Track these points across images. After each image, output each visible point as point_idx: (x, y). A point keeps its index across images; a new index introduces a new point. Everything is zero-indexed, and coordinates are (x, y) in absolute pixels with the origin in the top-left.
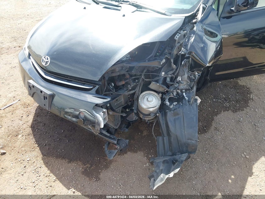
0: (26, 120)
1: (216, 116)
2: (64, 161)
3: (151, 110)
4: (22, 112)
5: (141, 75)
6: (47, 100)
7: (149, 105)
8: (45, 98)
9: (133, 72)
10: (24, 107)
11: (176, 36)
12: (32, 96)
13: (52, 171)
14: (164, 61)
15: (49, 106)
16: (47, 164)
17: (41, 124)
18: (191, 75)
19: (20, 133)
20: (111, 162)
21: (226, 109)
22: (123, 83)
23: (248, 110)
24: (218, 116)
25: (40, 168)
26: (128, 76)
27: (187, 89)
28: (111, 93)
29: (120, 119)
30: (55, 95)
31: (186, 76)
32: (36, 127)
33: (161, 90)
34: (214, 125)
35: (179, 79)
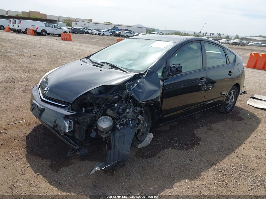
0: (25, 132)
1: (164, 150)
2: (40, 158)
3: (104, 127)
4: (24, 127)
5: (102, 105)
6: (39, 112)
7: (103, 124)
8: (39, 110)
9: (97, 101)
10: (27, 125)
11: (126, 83)
12: (32, 111)
13: (29, 162)
14: (117, 97)
15: (39, 116)
16: (27, 158)
17: (34, 136)
18: (135, 109)
19: (17, 138)
20: (71, 164)
21: (174, 147)
22: (90, 108)
23: (191, 151)
24: (165, 151)
25: (22, 159)
26: (94, 104)
27: (132, 119)
28: (81, 113)
29: (85, 134)
30: (45, 110)
31: (131, 109)
32: (29, 137)
33: (114, 116)
34: (159, 155)
35: (128, 110)
